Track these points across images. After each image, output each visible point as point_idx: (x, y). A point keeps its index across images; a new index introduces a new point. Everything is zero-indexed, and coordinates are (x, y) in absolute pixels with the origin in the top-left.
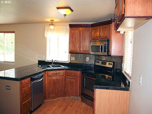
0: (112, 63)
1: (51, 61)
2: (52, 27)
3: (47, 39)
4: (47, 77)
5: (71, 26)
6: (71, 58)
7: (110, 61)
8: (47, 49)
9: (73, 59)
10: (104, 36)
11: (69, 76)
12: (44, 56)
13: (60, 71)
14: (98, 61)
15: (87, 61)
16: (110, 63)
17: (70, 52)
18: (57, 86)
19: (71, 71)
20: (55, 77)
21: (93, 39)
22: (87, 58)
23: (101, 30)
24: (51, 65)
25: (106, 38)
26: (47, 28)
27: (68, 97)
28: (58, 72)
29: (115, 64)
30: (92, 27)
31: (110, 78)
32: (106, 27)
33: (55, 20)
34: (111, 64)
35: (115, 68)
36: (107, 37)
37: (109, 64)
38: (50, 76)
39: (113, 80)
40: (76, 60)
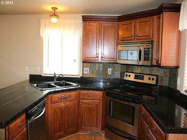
0: (155, 78)
1: (53, 76)
2: (54, 20)
3: (44, 40)
4: (50, 104)
5: (85, 19)
6: (83, 70)
7: (149, 73)
8: (44, 57)
9: (87, 71)
10: (143, 35)
11: (86, 99)
12: (39, 68)
13: (72, 93)
14: (128, 74)
15: (109, 73)
16: (151, 77)
17: (83, 61)
18: (66, 118)
19: (89, 91)
20: (64, 102)
21: (122, 40)
22: (109, 69)
23: (138, 26)
24: (53, 82)
25: (148, 38)
26: (44, 22)
27: (83, 132)
28: (67, 94)
29: (159, 79)
30: (118, 21)
31: (152, 100)
32: (148, 21)
33: (60, 8)
34: (153, 79)
35: (159, 84)
36: (149, 36)
37: (149, 79)
38: (55, 102)
39: (156, 103)
40: (92, 73)
